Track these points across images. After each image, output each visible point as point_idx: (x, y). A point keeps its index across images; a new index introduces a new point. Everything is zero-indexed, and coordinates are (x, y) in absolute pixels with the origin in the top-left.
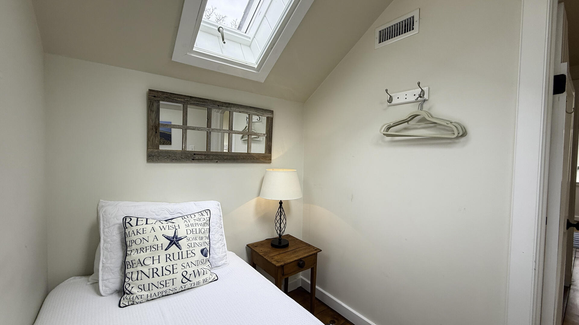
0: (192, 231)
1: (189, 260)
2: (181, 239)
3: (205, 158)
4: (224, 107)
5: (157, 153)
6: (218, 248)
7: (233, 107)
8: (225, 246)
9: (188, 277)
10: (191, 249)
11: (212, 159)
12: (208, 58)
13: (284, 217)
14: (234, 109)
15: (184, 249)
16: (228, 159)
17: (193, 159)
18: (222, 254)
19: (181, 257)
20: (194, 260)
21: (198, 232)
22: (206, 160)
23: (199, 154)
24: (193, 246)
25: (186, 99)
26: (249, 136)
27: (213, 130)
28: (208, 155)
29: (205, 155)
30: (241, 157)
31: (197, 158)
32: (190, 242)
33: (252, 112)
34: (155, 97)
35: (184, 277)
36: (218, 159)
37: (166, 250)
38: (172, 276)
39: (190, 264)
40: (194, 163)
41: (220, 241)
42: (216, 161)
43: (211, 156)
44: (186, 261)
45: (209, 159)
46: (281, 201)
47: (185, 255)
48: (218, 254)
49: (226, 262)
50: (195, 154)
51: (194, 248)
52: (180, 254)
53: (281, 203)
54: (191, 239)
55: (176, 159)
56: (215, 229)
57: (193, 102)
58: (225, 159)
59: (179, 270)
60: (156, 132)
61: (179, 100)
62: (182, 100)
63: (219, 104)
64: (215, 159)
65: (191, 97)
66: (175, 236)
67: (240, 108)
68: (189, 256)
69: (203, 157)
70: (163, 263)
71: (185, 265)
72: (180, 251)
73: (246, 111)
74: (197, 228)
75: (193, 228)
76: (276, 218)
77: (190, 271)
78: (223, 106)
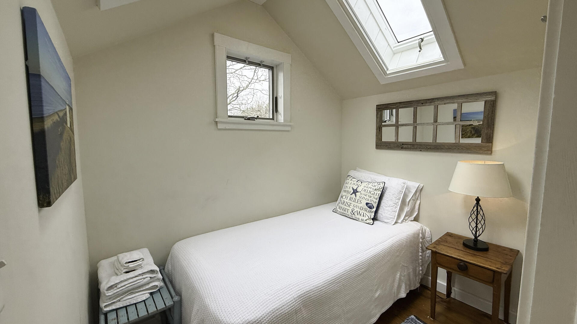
0: (365, 190)
1: (357, 204)
2: (358, 192)
3: (411, 147)
4: (428, 103)
5: (379, 144)
6: (387, 210)
7: (437, 101)
8: (396, 213)
9: (354, 212)
10: (360, 199)
11: (417, 148)
12: (401, 73)
13: (483, 218)
14: (438, 102)
15: (358, 197)
16: (432, 148)
17: (402, 148)
18: (389, 216)
19: (354, 201)
20: (360, 205)
21: (368, 192)
22: (412, 149)
23: (406, 144)
24: (362, 198)
25: (397, 105)
26: (456, 125)
27: (418, 124)
28: (413, 145)
29: (411, 145)
30: (446, 147)
31: (405, 147)
32: (361, 195)
33: (461, 100)
34: (379, 109)
35: (352, 211)
36: (422, 148)
37: (351, 195)
38: (348, 208)
39: (357, 206)
40: (402, 150)
41: (391, 206)
42: (420, 150)
43: (416, 146)
44: (356, 204)
45: (414, 148)
46: (478, 197)
47: (356, 201)
48: (386, 214)
49: (391, 223)
50: (403, 144)
51: (362, 200)
52: (355, 199)
53: (478, 200)
54: (362, 194)
55: (390, 148)
56: (390, 197)
57: (401, 106)
58: (429, 148)
59: (352, 207)
60: (380, 131)
61: (392, 107)
62: (394, 107)
63: (422, 102)
64: (420, 148)
65: (400, 103)
66: (356, 190)
67: (445, 100)
68: (358, 202)
69: (409, 146)
70: (348, 201)
71: (355, 206)
72: (355, 198)
73: (452, 101)
74: (369, 189)
75: (367, 189)
76: (471, 216)
77: (356, 210)
78: (426, 103)
